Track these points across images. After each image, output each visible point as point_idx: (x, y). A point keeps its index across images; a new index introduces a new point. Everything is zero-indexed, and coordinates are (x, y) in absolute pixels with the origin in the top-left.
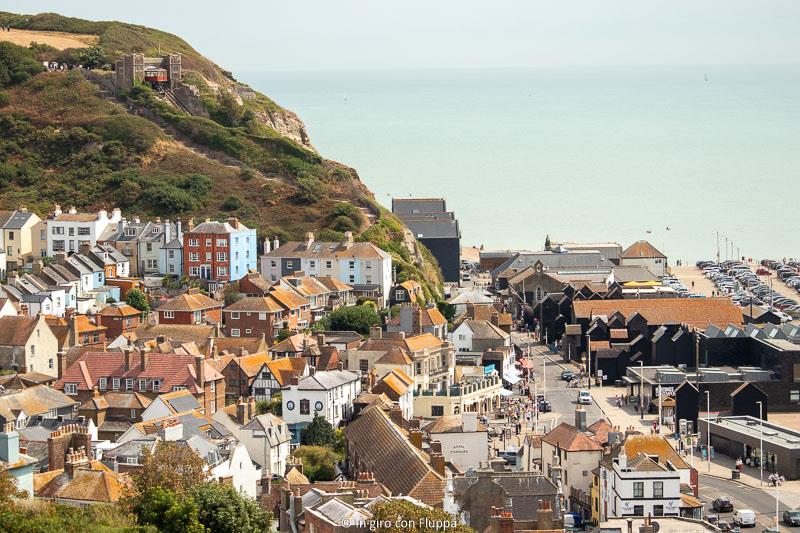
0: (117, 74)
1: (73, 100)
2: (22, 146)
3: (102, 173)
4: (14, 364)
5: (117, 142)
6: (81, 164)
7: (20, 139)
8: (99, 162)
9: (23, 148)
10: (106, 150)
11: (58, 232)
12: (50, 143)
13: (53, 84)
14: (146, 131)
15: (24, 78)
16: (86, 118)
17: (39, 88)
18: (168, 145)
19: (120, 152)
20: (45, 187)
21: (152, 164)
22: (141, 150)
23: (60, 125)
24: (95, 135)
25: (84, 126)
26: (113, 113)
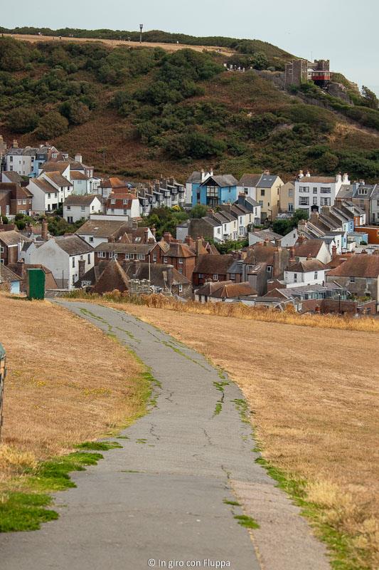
0: (287, 74)
1: (257, 92)
2: (224, 126)
3: (299, 147)
4: (367, 291)
5: (304, 124)
6: (277, 140)
7: (221, 121)
8: (293, 139)
9: (225, 127)
10: (296, 130)
11: (304, 190)
12: (247, 124)
13: (235, 80)
14: (326, 116)
15: (210, 76)
16: (272, 105)
17: (225, 83)
18: (345, 127)
19: (308, 132)
20: (254, 157)
21: (337, 141)
22: (325, 130)
23: (250, 110)
24: (285, 119)
25: (273, 112)
26: (294, 102)
